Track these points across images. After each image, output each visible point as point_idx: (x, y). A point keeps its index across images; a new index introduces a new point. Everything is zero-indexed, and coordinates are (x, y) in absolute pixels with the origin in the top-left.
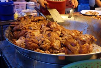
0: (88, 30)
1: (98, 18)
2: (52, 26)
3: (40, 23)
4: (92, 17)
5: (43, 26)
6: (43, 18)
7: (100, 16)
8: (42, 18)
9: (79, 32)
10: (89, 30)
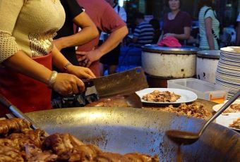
0: (163, 151)
1: (185, 111)
2: (62, 146)
3: (16, 141)
4: (167, 109)
5: (29, 150)
6: (23, 121)
7: (187, 104)
8: (21, 122)
9: (150, 159)
10: (166, 150)
